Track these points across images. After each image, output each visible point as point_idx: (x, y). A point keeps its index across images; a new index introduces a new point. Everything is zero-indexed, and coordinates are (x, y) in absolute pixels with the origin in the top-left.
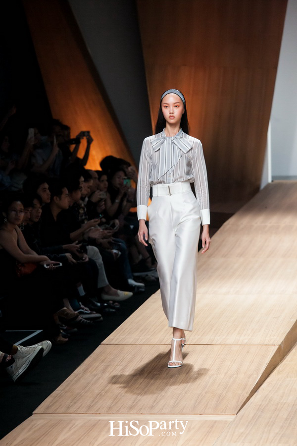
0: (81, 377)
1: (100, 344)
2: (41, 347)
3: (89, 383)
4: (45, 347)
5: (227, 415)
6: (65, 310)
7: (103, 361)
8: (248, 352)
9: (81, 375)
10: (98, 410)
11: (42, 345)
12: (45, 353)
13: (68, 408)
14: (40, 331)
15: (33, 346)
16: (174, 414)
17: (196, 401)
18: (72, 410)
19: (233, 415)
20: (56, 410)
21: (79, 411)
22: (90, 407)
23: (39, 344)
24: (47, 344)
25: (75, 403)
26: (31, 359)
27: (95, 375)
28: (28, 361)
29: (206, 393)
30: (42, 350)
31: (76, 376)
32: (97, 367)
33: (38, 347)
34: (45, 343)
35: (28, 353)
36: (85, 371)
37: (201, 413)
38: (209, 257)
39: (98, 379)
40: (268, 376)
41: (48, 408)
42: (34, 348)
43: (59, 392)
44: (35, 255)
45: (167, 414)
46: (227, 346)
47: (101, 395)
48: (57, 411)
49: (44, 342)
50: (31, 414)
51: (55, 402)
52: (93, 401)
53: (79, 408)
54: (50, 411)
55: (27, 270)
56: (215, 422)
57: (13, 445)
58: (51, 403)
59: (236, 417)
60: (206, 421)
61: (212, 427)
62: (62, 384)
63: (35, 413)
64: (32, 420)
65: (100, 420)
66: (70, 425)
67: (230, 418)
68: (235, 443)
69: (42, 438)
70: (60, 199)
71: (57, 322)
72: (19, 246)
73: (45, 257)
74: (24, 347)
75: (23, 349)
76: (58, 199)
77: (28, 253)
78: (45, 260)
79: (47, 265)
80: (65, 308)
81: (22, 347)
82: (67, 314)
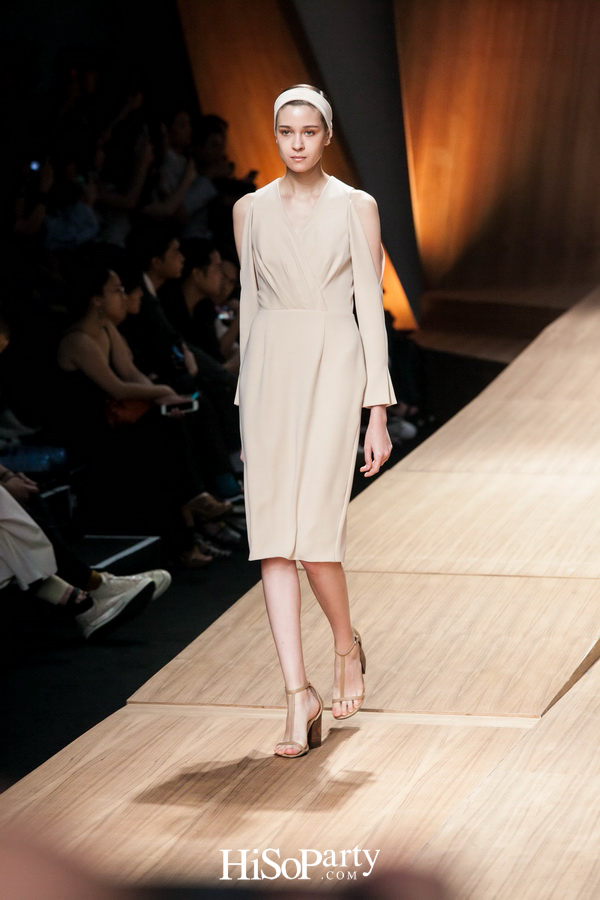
0: (230, 632)
2: (149, 580)
3: (243, 646)
4: (157, 581)
5: (522, 716)
8: (574, 592)
9: (229, 629)
10: (259, 700)
11: (151, 576)
12: (157, 593)
13: (200, 692)
14: (151, 540)
15: (134, 577)
16: (413, 712)
17: (461, 687)
18: (206, 697)
19: (535, 717)
20: (174, 697)
21: (221, 701)
22: (243, 693)
23: (147, 574)
24: (160, 577)
25: (214, 683)
27: (258, 630)
29: (482, 671)
31: (219, 631)
34: (157, 576)
35: (123, 588)
36: (238, 622)
37: (469, 712)
41: (159, 691)
43: (183, 661)
44: (146, 384)
45: (400, 712)
46: (532, 579)
47: (268, 669)
48: (176, 700)
49: (157, 572)
50: (123, 704)
51: (174, 682)
52: (251, 681)
53: (221, 695)
54: (163, 698)
55: (129, 414)
56: (497, 730)
57: (80, 765)
58: (165, 682)
59: (540, 722)
60: (479, 727)
61: (490, 740)
62: (190, 646)
63: (131, 702)
64: (126, 715)
65: (261, 720)
66: (202, 727)
67: (528, 723)
68: (534, 771)
69: (142, 751)
70: (206, 273)
71: (191, 522)
72: (112, 365)
73: (167, 388)
74: (115, 578)
75: (112, 581)
76: (201, 274)
77: (132, 379)
78: (165, 395)
79: (169, 409)
80: (205, 494)
81: (111, 576)
82: (210, 506)
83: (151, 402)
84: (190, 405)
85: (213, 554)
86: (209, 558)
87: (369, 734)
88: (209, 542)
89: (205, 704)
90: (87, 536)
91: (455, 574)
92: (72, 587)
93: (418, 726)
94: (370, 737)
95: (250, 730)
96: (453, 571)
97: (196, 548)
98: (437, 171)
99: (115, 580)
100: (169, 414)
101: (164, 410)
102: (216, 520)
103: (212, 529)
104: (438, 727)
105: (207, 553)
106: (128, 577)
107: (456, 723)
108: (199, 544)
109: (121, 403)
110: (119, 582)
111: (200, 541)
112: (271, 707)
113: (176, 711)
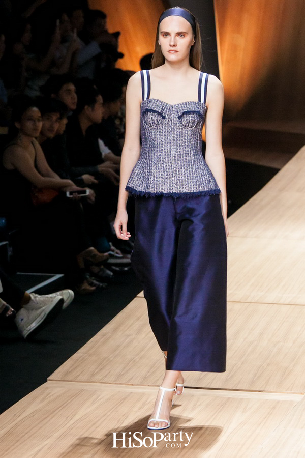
1: (135, 297)
2: (60, 297)
3: (119, 346)
4: (65, 299)
6: (91, 251)
7: (138, 319)
9: (110, 334)
10: (130, 380)
11: (61, 295)
12: (65, 305)
13: (93, 375)
14: (58, 276)
15: (51, 295)
17: (255, 374)
18: (97, 377)
19: (302, 394)
20: (77, 377)
21: (106, 380)
22: (120, 376)
23: (59, 293)
24: (67, 294)
25: (101, 369)
26: (48, 311)
27: (128, 336)
28: (43, 314)
29: (268, 364)
30: (62, 301)
31: (104, 336)
32: (130, 326)
33: (57, 297)
35: (44, 303)
36: (115, 330)
37: (261, 390)
39: (132, 341)
41: (67, 373)
42: (51, 297)
43: (81, 354)
44: (56, 179)
46: (298, 306)
47: (135, 361)
48: (78, 379)
49: (65, 291)
50: (46, 381)
52: (124, 368)
53: (106, 376)
54: (70, 377)
55: (46, 197)
57: (21, 417)
58: (71, 367)
60: (267, 400)
61: (274, 408)
62: (85, 345)
63: (50, 380)
64: (47, 388)
65: (131, 393)
66: (94, 397)
67: (298, 398)
69: (57, 411)
70: (93, 109)
71: (82, 265)
72: (36, 166)
73: (70, 181)
74: (39, 296)
75: (37, 298)
76: (90, 109)
77: (48, 175)
78: (69, 185)
79: (71, 194)
80: (92, 248)
81: (37, 295)
82: (95, 256)
83: (60, 190)
84: (85, 192)
85: (95, 285)
86: (93, 288)
87: (199, 403)
88: (93, 278)
89: (96, 382)
90: (18, 273)
91: (250, 303)
93: (229, 398)
94: (200, 405)
95: (124, 399)
96: (249, 300)
97: (85, 281)
98: (234, 48)
99: (39, 298)
100: (71, 196)
101: (68, 194)
102: (98, 264)
103: (96, 269)
104: (242, 399)
105: (91, 284)
106: (47, 296)
107: (253, 398)
108: (87, 279)
109: (41, 190)
110: (42, 299)
111: (88, 277)
112: (137, 385)
113: (78, 386)
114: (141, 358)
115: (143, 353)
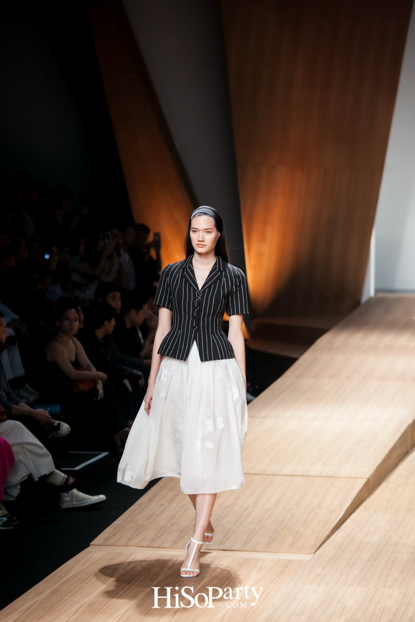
0: (146, 506)
3: (153, 514)
5: (304, 553)
7: (171, 490)
8: (332, 485)
9: (146, 504)
10: (161, 544)
13: (130, 540)
14: (105, 454)
16: (246, 551)
17: (271, 538)
18: (133, 542)
19: (311, 554)
20: (116, 542)
21: (141, 544)
22: (153, 540)
25: (137, 535)
27: (162, 505)
29: (283, 529)
31: (140, 506)
32: (164, 497)
36: (151, 500)
37: (275, 551)
38: (299, 377)
39: (165, 510)
40: (353, 512)
41: (107, 539)
43: (120, 522)
45: (238, 551)
46: (310, 477)
47: (166, 527)
48: (117, 544)
50: (89, 546)
51: (116, 533)
52: (157, 534)
53: (141, 541)
54: (110, 542)
56: (290, 561)
57: (65, 579)
58: (111, 533)
59: (313, 557)
60: (280, 559)
61: (286, 566)
62: (124, 514)
63: (92, 545)
64: (89, 552)
67: (307, 557)
68: (309, 584)
70: (138, 313)
76: (135, 313)
80: (127, 429)
89: (132, 546)
90: (70, 452)
91: (268, 475)
92: (66, 476)
93: (247, 559)
96: (267, 473)
104: (258, 559)
107: (268, 558)
112: (168, 548)
113: (118, 549)
114: (172, 525)
115: (174, 520)
